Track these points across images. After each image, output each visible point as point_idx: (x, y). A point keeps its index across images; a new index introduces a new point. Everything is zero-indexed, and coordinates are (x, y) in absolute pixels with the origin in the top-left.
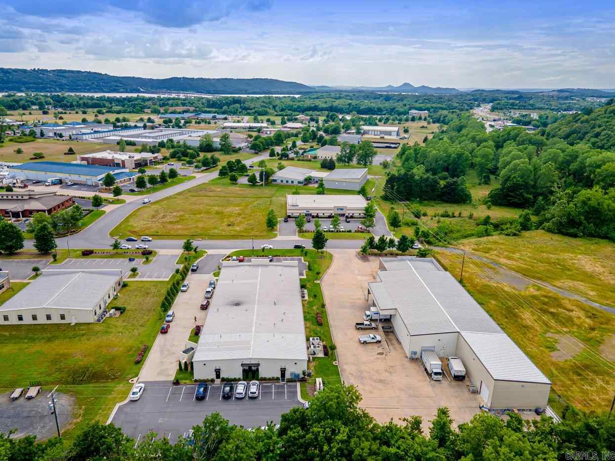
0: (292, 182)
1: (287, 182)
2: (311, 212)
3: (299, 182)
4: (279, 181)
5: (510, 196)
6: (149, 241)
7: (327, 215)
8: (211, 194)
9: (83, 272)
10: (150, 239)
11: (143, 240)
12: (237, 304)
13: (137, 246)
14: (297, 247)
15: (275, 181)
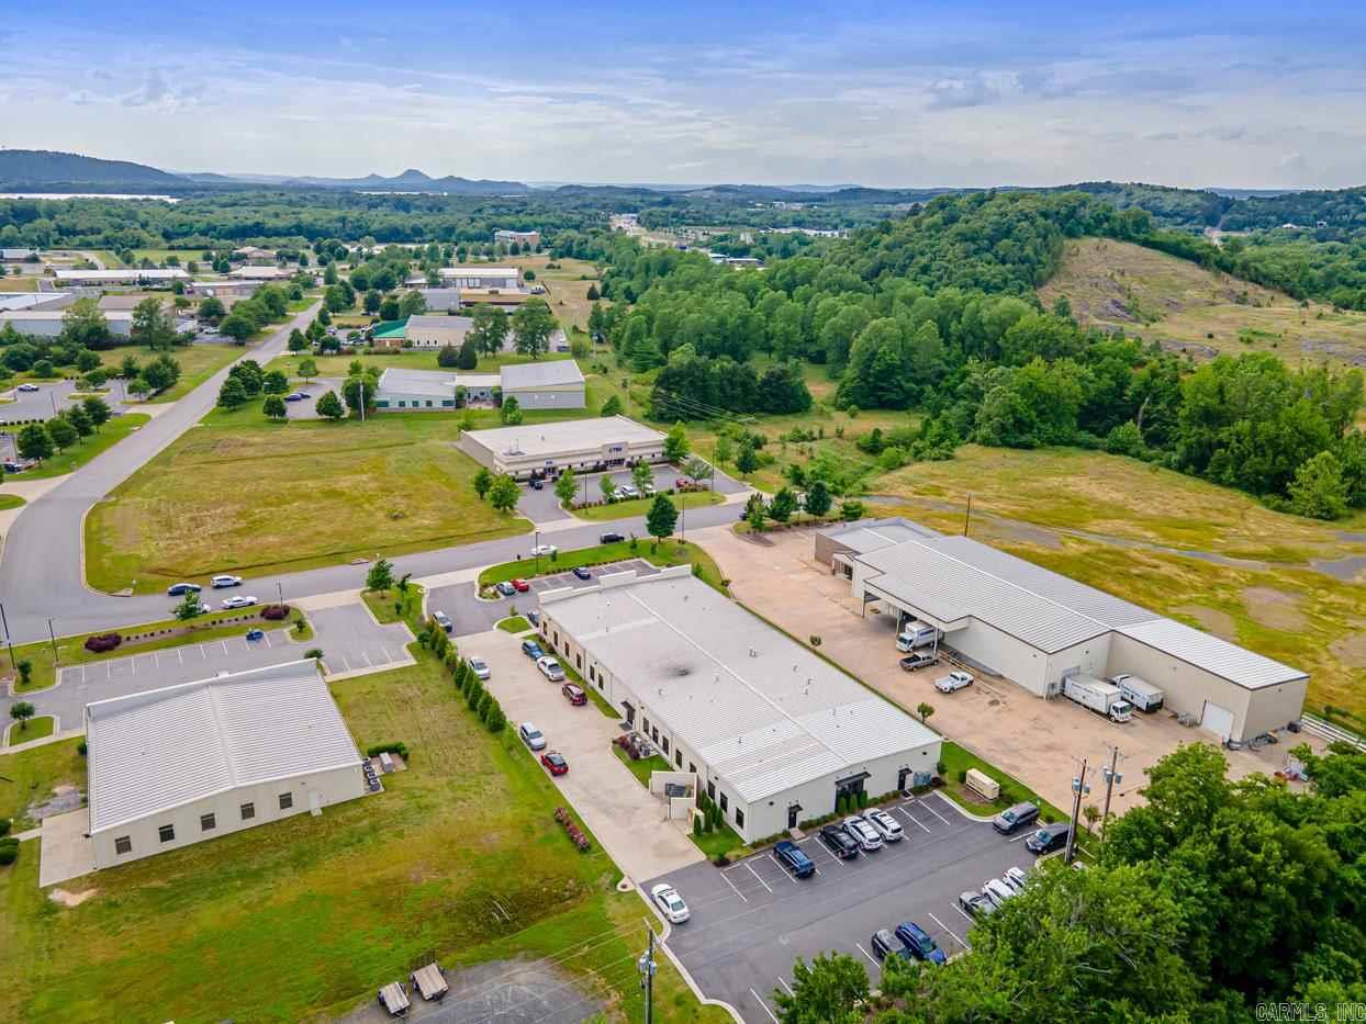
0: (429, 403)
1: (416, 404)
2: (556, 463)
3: (446, 403)
4: (394, 405)
5: (882, 389)
6: (237, 584)
7: (590, 465)
8: (250, 452)
9: (207, 685)
10: (238, 579)
11: (218, 587)
12: (684, 673)
13: (227, 603)
14: (609, 540)
15: (385, 404)
